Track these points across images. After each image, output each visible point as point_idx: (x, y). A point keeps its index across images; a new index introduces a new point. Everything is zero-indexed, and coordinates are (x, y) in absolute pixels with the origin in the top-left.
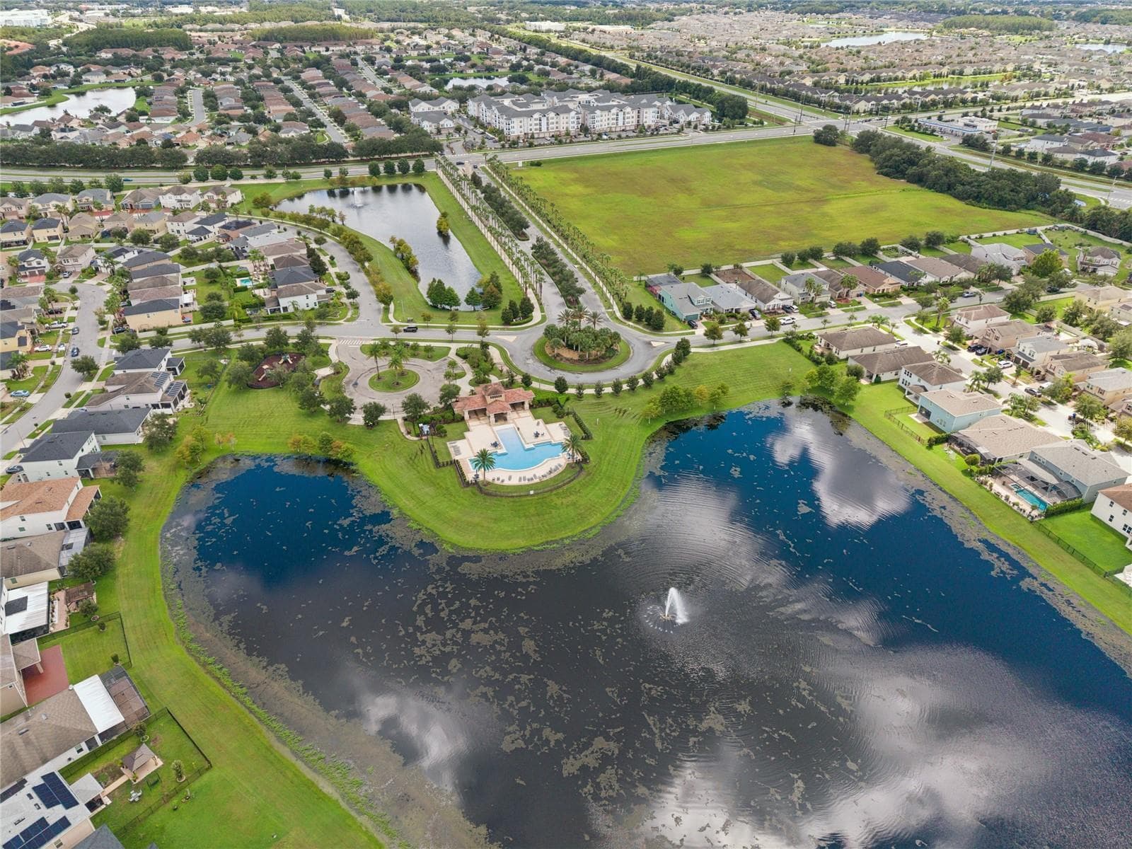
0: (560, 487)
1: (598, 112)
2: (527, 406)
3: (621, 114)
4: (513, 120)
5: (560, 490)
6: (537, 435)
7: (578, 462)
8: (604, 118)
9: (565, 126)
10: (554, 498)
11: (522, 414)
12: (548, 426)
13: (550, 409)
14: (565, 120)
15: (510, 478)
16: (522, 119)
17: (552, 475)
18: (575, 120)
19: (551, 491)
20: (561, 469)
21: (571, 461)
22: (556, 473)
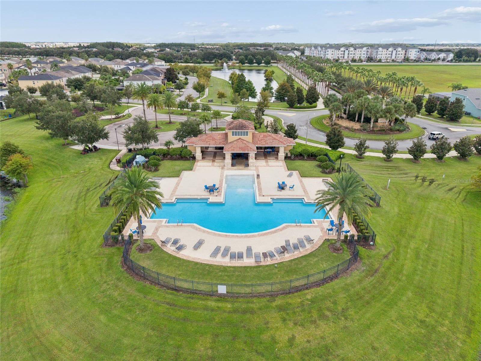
0: (298, 289)
1: (380, 49)
2: (282, 154)
3: (394, 52)
4: (328, 50)
5: (295, 300)
6: (282, 187)
7: (349, 241)
8: (383, 53)
9: (359, 55)
10: (274, 318)
11: (272, 162)
12: (304, 180)
13: (314, 163)
14: (359, 53)
15: (198, 245)
16: (333, 50)
17: (288, 257)
18: (366, 53)
19: (273, 295)
20: (309, 248)
21: (333, 236)
22: (297, 254)
